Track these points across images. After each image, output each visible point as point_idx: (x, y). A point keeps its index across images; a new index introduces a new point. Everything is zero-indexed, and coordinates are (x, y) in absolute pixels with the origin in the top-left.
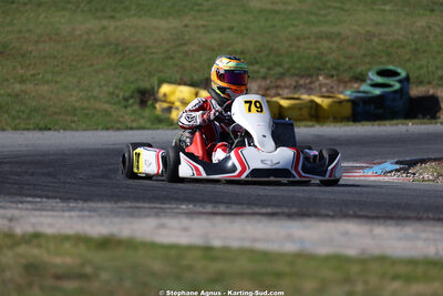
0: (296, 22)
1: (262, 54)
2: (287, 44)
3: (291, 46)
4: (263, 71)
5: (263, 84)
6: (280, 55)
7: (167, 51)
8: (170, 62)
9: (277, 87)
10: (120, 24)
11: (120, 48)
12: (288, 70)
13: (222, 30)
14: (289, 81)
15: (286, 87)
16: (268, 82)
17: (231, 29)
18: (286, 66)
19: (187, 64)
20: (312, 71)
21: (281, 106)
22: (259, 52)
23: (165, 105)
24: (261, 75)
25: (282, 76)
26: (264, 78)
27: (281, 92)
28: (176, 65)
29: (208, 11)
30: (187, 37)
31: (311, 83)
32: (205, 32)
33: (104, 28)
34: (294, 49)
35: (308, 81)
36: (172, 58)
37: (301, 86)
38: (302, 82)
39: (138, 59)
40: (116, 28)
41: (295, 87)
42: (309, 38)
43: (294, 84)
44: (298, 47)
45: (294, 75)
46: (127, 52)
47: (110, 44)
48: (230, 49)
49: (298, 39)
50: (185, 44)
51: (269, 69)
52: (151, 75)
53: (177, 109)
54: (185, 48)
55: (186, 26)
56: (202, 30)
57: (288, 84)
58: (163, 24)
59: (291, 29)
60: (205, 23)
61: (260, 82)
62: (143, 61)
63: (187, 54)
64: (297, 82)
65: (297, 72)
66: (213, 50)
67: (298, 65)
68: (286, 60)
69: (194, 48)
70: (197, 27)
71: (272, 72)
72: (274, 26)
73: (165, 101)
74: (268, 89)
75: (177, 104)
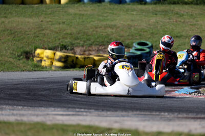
0: (93, 20)
1: (80, 35)
2: (91, 30)
3: (93, 31)
4: (82, 43)
5: (82, 49)
6: (89, 35)
7: (35, 33)
8: (37, 39)
9: (89, 50)
10: (10, 20)
11: (13, 32)
12: (93, 42)
13: (60, 24)
14: (94, 48)
15: (93, 50)
16: (84, 48)
17: (64, 23)
18: (92, 41)
19: (46, 39)
20: (105, 43)
21: (94, 60)
22: (79, 33)
23: (38, 59)
24: (81, 45)
25: (91, 45)
26: (83, 46)
27: (91, 53)
28: (40, 40)
29: (50, 14)
30: (44, 27)
31: (105, 48)
32: (52, 25)
33: (3, 22)
34: (95, 32)
35: (103, 48)
36: (38, 37)
37: (100, 50)
38: (100, 48)
39: (22, 37)
40: (9, 22)
41: (98, 51)
42: (101, 27)
43: (97, 49)
44: (97, 31)
45: (96, 45)
46: (16, 34)
47: (8, 30)
48: (64, 32)
49: (96, 28)
50: (43, 30)
51: (85, 42)
52: (29, 45)
53: (45, 61)
54: (44, 32)
55: (42, 21)
56: (50, 23)
57: (94, 49)
58: (30, 20)
59: (92, 23)
60: (50, 20)
61: (80, 48)
62: (24, 38)
63: (45, 34)
64: (98, 48)
65: (97, 43)
66: (57, 33)
67: (98, 40)
68: (92, 37)
69: (48, 32)
70: (48, 22)
71: (86, 43)
72: (83, 22)
73: (38, 57)
74: (85, 51)
75: (45, 58)
